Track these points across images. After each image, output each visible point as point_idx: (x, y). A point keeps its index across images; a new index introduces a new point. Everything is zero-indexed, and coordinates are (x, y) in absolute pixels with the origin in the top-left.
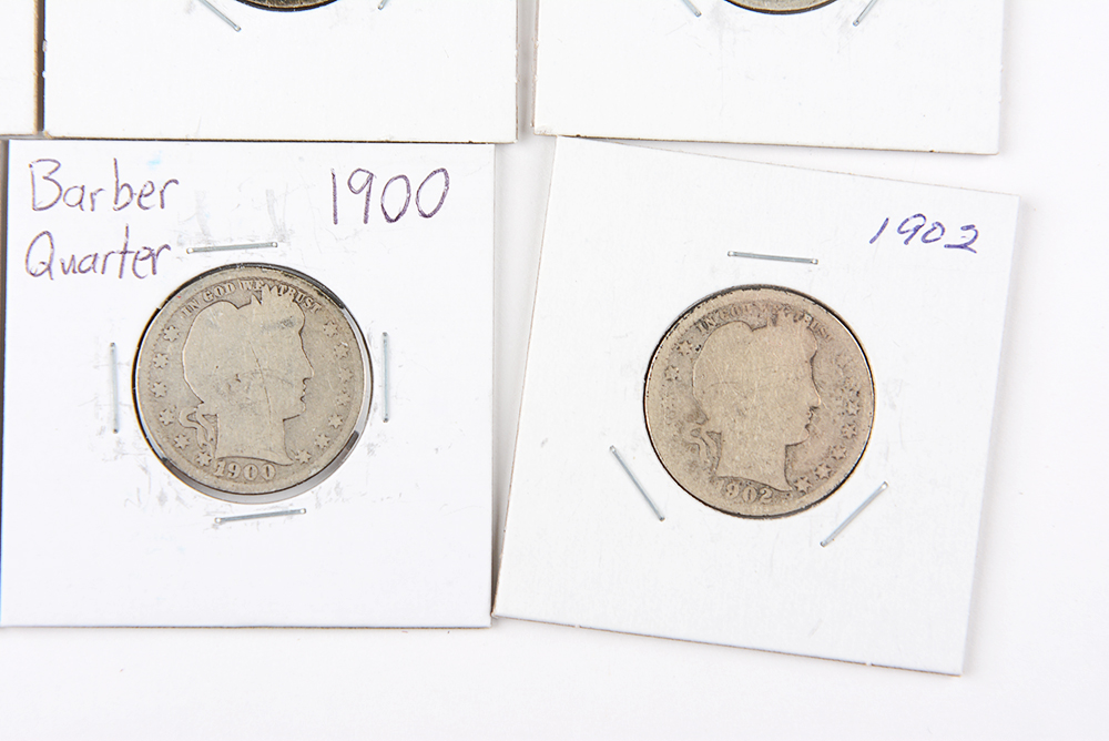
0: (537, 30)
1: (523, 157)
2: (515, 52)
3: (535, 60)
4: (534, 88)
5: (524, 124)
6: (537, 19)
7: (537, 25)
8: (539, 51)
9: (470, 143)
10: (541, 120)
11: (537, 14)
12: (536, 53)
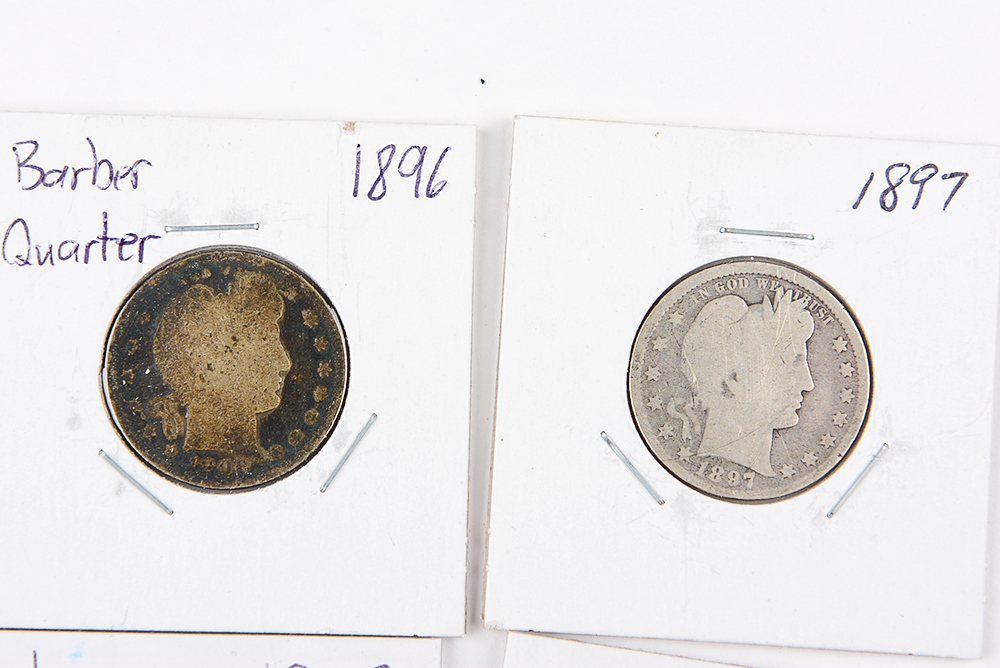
0: (489, 515)
1: (472, 650)
2: (465, 540)
3: (487, 547)
4: (485, 577)
5: (474, 615)
6: (489, 503)
7: (489, 510)
8: (490, 540)
9: (415, 636)
10: (491, 615)
11: (490, 499)
12: (487, 540)
